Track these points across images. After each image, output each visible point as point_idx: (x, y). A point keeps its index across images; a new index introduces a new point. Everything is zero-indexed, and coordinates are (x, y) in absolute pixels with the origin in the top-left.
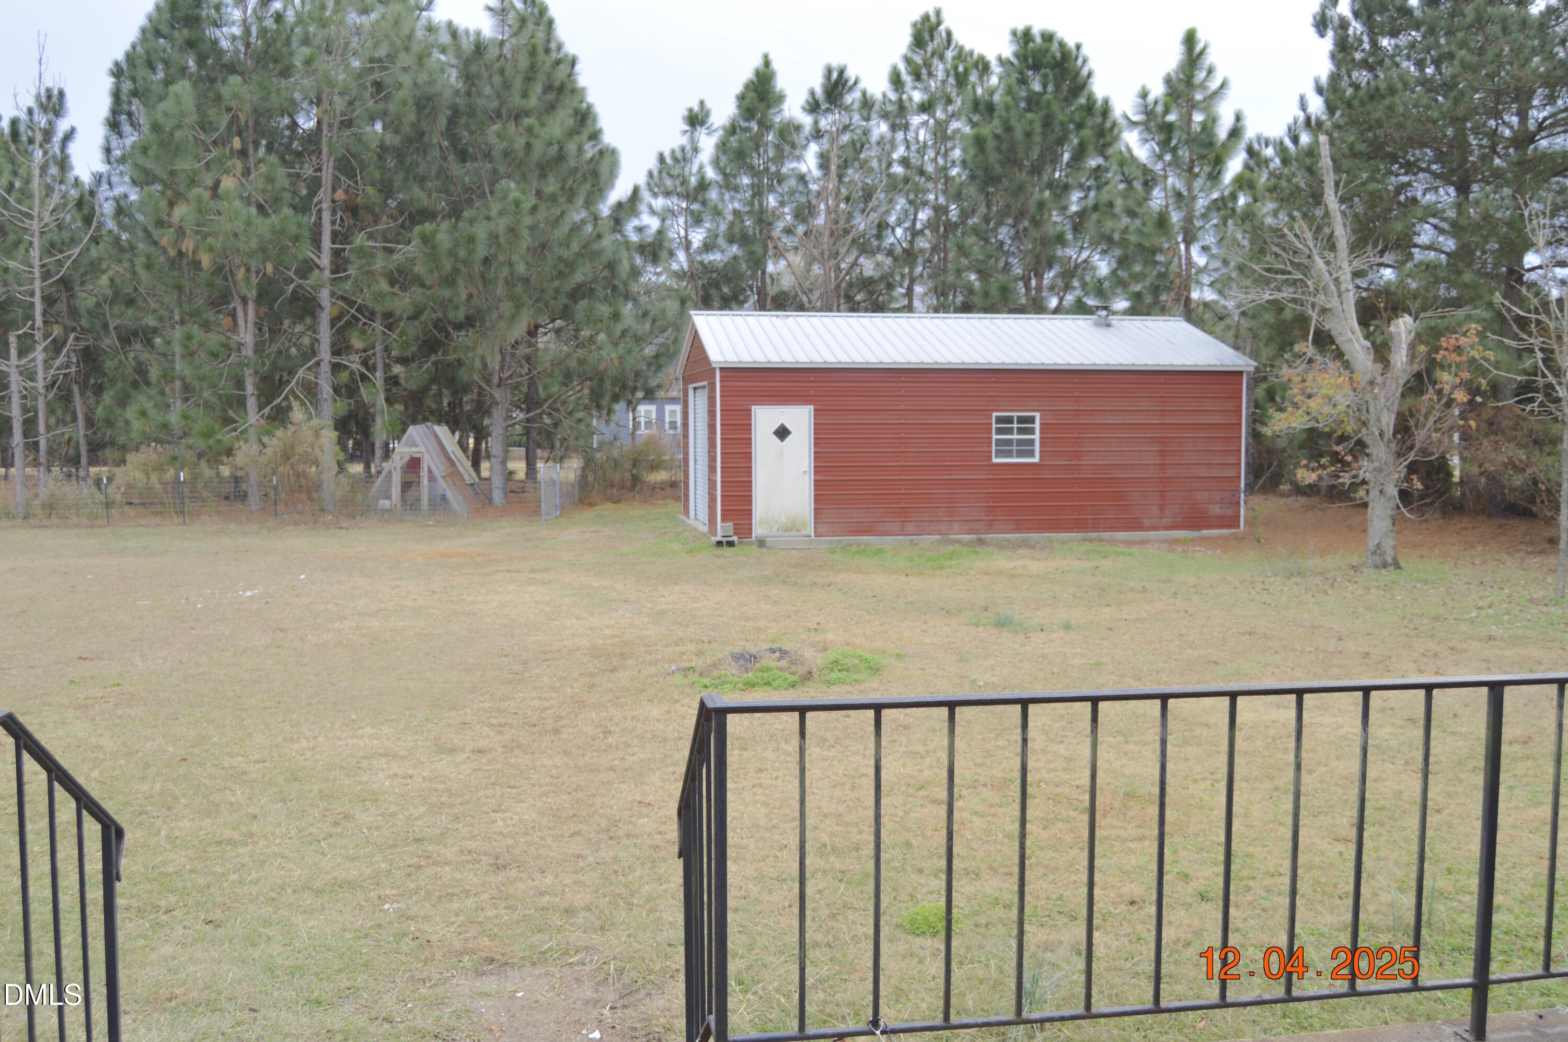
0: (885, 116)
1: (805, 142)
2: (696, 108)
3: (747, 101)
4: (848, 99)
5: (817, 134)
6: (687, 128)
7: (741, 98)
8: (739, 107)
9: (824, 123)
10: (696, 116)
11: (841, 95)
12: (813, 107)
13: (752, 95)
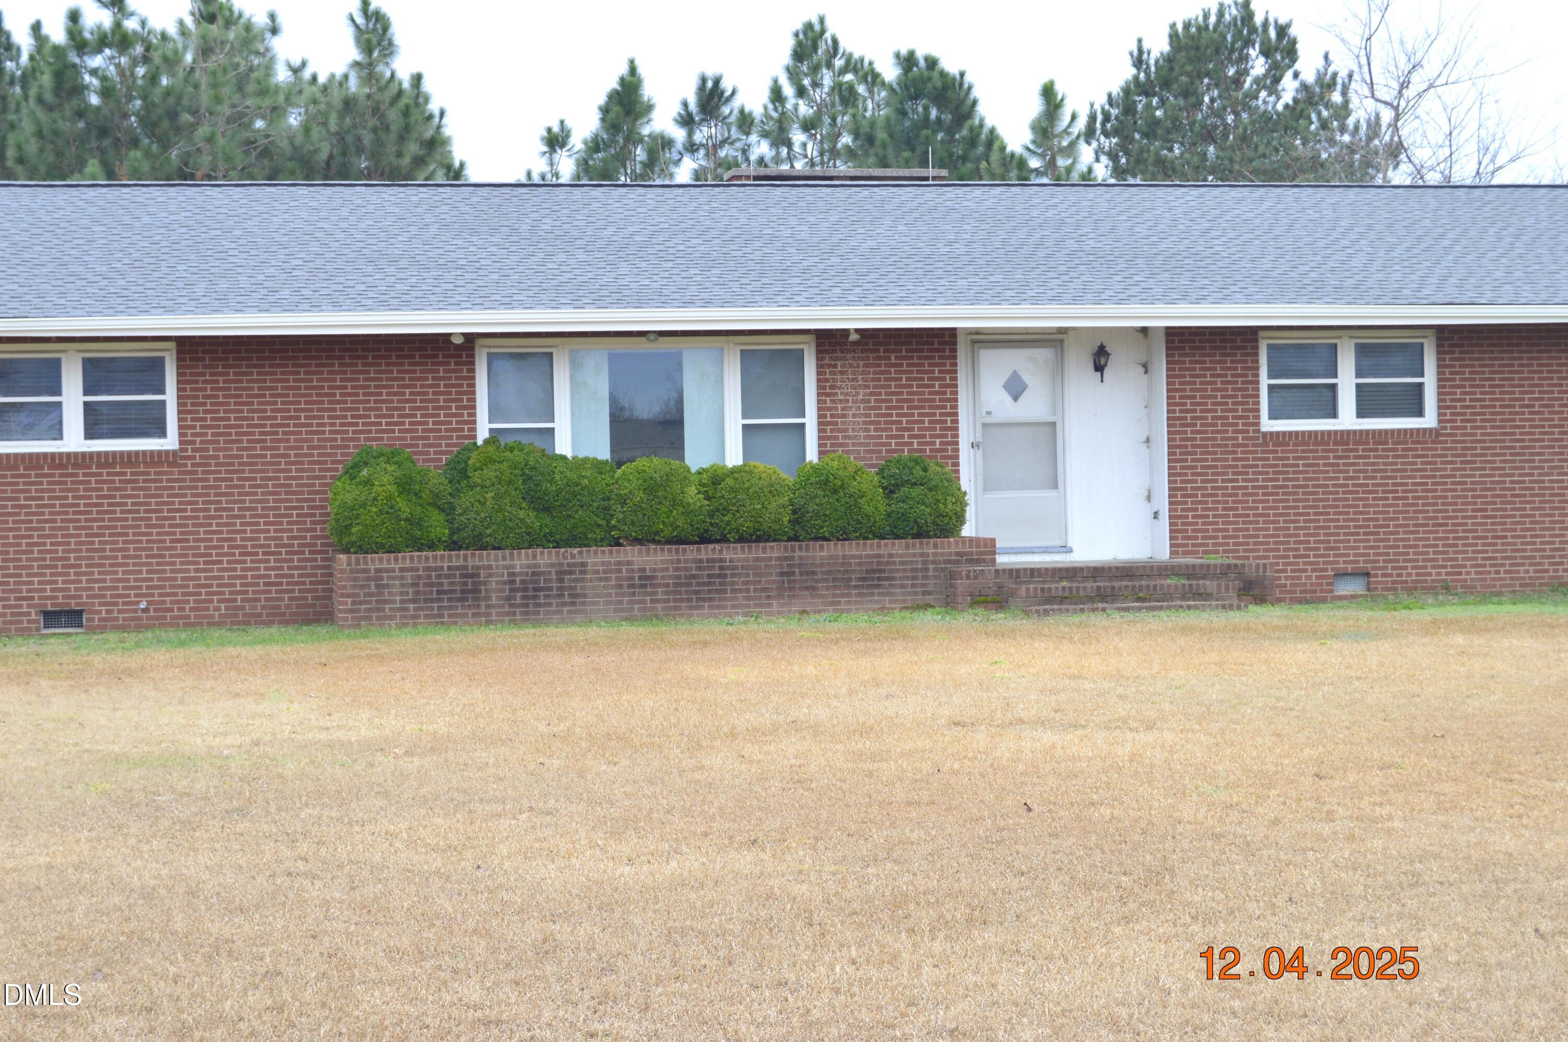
0: (765, 135)
1: (679, 157)
2: (556, 129)
3: (611, 115)
4: (726, 110)
5: (691, 148)
6: (545, 149)
7: (605, 110)
8: (603, 120)
9: (698, 137)
10: (557, 137)
11: (718, 107)
12: (687, 121)
13: (617, 108)
